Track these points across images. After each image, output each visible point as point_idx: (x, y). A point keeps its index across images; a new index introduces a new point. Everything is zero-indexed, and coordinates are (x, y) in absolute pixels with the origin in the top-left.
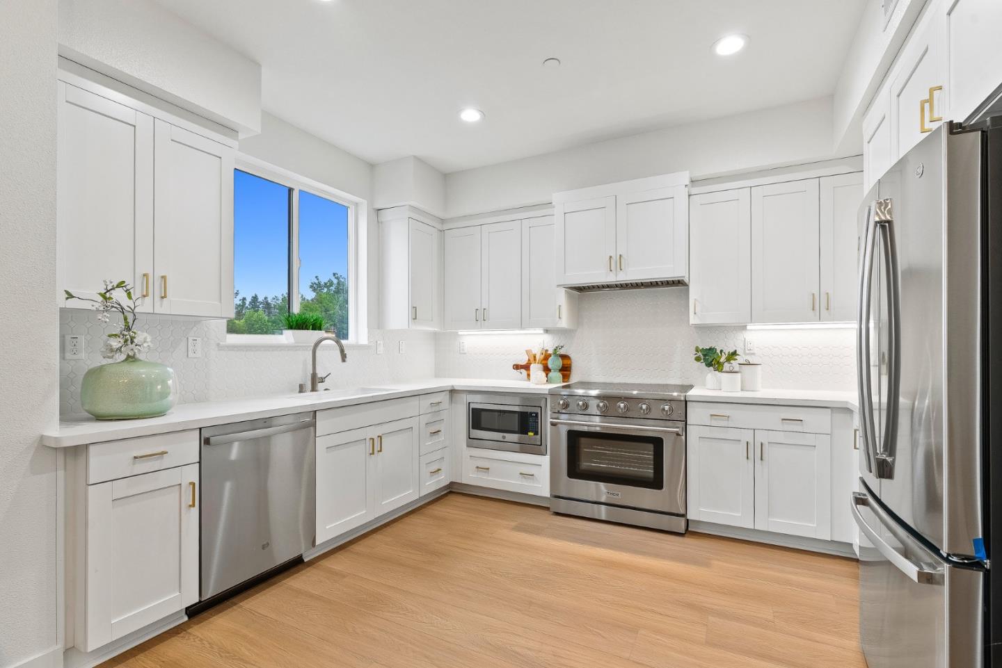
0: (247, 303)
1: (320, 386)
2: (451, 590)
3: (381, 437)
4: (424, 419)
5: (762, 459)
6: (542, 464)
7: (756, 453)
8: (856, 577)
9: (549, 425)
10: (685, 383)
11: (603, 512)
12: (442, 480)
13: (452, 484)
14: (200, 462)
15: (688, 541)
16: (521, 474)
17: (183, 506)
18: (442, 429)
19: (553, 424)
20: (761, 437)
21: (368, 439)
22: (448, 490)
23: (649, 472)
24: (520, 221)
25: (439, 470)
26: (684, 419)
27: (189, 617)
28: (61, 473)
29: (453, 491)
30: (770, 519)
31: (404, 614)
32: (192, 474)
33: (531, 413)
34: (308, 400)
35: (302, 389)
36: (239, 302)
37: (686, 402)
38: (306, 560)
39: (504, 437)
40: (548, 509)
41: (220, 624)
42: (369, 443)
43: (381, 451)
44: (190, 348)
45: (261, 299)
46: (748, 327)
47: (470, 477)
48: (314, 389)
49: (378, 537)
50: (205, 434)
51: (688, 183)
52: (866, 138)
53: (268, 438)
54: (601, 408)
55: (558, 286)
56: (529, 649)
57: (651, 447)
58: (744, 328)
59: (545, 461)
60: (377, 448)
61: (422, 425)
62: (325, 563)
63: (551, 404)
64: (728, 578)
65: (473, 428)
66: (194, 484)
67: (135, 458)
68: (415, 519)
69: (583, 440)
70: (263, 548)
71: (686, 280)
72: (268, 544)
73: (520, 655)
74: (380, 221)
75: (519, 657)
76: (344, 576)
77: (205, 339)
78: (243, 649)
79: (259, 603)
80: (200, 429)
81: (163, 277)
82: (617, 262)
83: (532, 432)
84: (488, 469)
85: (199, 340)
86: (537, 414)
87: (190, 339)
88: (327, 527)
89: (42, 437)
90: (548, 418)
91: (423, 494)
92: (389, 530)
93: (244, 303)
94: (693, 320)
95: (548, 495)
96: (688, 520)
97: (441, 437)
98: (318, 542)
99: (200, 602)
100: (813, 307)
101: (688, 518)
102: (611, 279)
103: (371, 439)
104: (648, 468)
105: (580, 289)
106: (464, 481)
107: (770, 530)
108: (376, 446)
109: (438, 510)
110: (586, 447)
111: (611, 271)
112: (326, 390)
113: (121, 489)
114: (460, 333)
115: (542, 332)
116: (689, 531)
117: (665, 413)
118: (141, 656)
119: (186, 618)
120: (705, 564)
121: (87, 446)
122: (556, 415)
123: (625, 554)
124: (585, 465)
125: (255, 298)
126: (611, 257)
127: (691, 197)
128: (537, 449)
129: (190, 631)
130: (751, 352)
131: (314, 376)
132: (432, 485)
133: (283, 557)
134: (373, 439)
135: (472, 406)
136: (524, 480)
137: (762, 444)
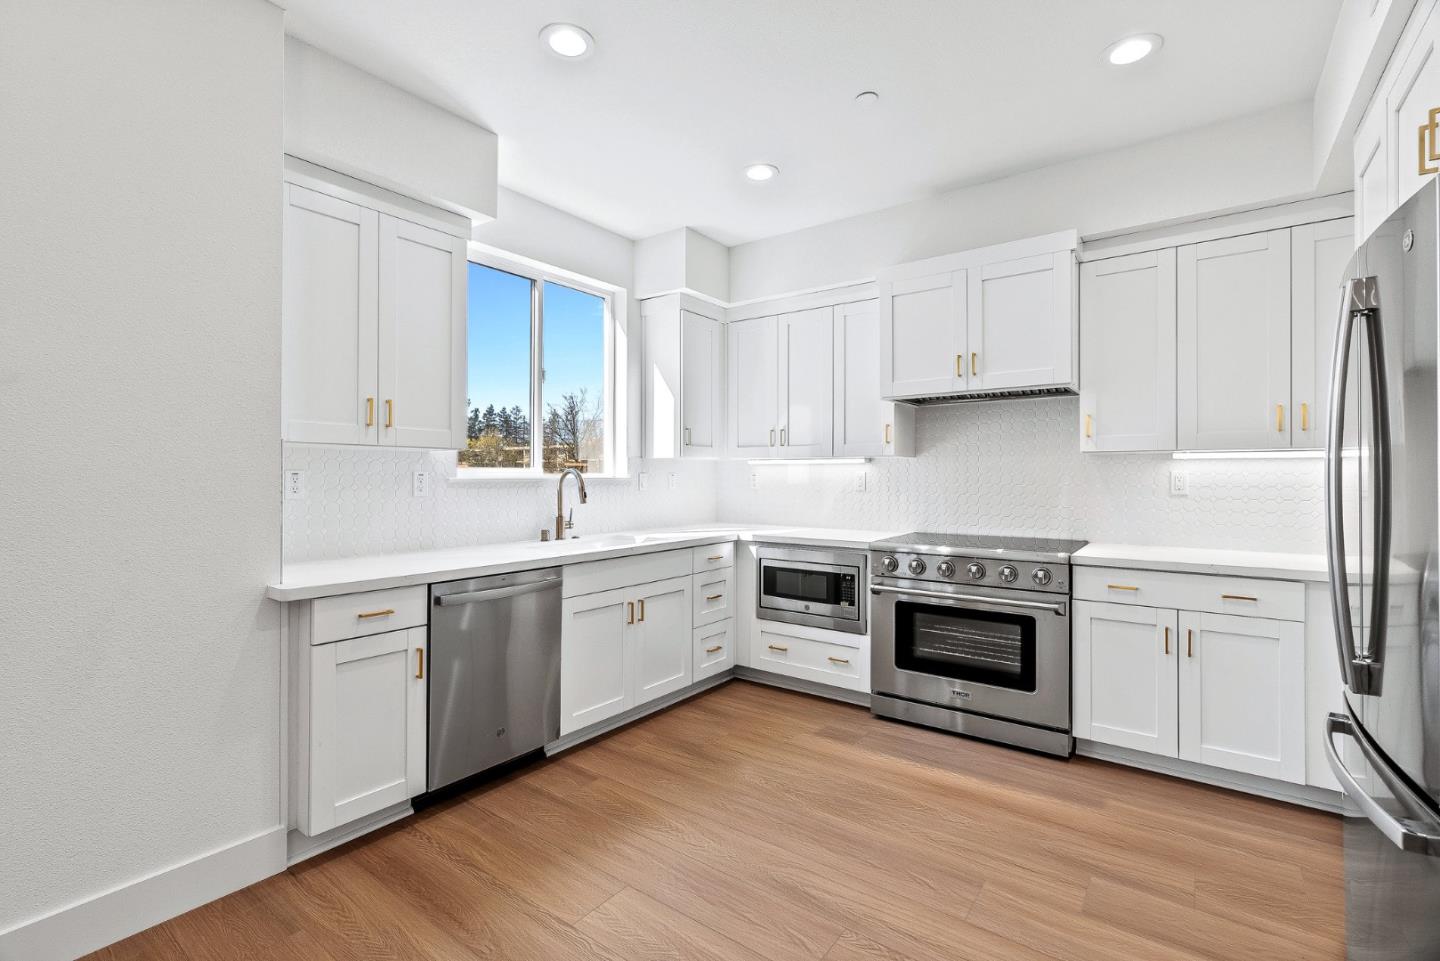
0: (481, 416)
1: (567, 533)
2: (728, 807)
3: (642, 602)
4: (700, 580)
5: (1190, 655)
6: (860, 647)
7: (1180, 644)
8: (1340, 843)
9: (869, 593)
10: (1075, 537)
11: (960, 722)
12: (722, 662)
13: (737, 667)
14: (429, 625)
15: (1072, 768)
16: (831, 659)
17: (409, 678)
18: (725, 595)
19: (875, 592)
20: (1188, 622)
21: (625, 604)
22: (732, 677)
23: (1015, 665)
24: (831, 308)
25: (719, 648)
26: (1067, 591)
27: (417, 810)
28: (285, 630)
29: (737, 679)
30: (1204, 746)
31: (667, 832)
32: (419, 639)
33: (845, 575)
34: (552, 551)
35: (544, 537)
36: (471, 415)
37: (1071, 566)
38: (549, 754)
39: (807, 607)
40: (867, 709)
41: (449, 823)
42: (626, 609)
43: (642, 620)
44: (416, 484)
45: (497, 410)
46: (1176, 456)
47: (761, 660)
48: (559, 537)
49: (640, 732)
50: (436, 592)
51: (1074, 246)
52: (1358, 172)
53: (509, 599)
54: (944, 572)
55: (884, 398)
56: (829, 893)
57: (1018, 629)
58: (1166, 456)
59: (864, 642)
60: (637, 616)
61: (697, 589)
62: (572, 760)
63: (872, 564)
64: (1126, 825)
65: (765, 593)
66: (421, 651)
67: (360, 616)
68: (686, 713)
69: (919, 616)
70: (498, 735)
71: (1074, 388)
72: (503, 730)
73: (815, 898)
74: (643, 314)
75: (813, 901)
76: (594, 778)
77: (433, 474)
78: (474, 853)
79: (491, 802)
80: (429, 585)
81: (387, 402)
82: (970, 362)
83: (847, 601)
84: (785, 650)
85: (426, 474)
86: (853, 576)
87: (416, 474)
88: (574, 715)
89: (268, 589)
90: (868, 583)
91: (696, 680)
92: (652, 723)
93: (477, 416)
94: (1085, 446)
95: (868, 690)
96: (1075, 739)
97: (722, 605)
98: (562, 733)
99: (427, 793)
100: (1280, 426)
101: (1075, 734)
102: (960, 387)
103: (629, 603)
104: (1013, 660)
105: (918, 402)
106: (753, 666)
107: (1204, 762)
108: (636, 613)
109: (721, 702)
110: (922, 626)
111: (960, 376)
112: (574, 538)
113: (346, 652)
114: (750, 462)
115: (863, 461)
116: (1076, 755)
117: (1038, 581)
118: (365, 849)
119: (412, 812)
120: (1097, 804)
121: (311, 601)
122: (879, 580)
123: (974, 780)
124: (923, 650)
125: (490, 411)
126: (959, 357)
127: (1082, 266)
128: (853, 626)
129: (416, 826)
130: (1181, 492)
131: (560, 518)
132: (710, 667)
133: (521, 747)
134: (632, 604)
135: (764, 563)
136: (834, 668)
137: (1190, 632)
